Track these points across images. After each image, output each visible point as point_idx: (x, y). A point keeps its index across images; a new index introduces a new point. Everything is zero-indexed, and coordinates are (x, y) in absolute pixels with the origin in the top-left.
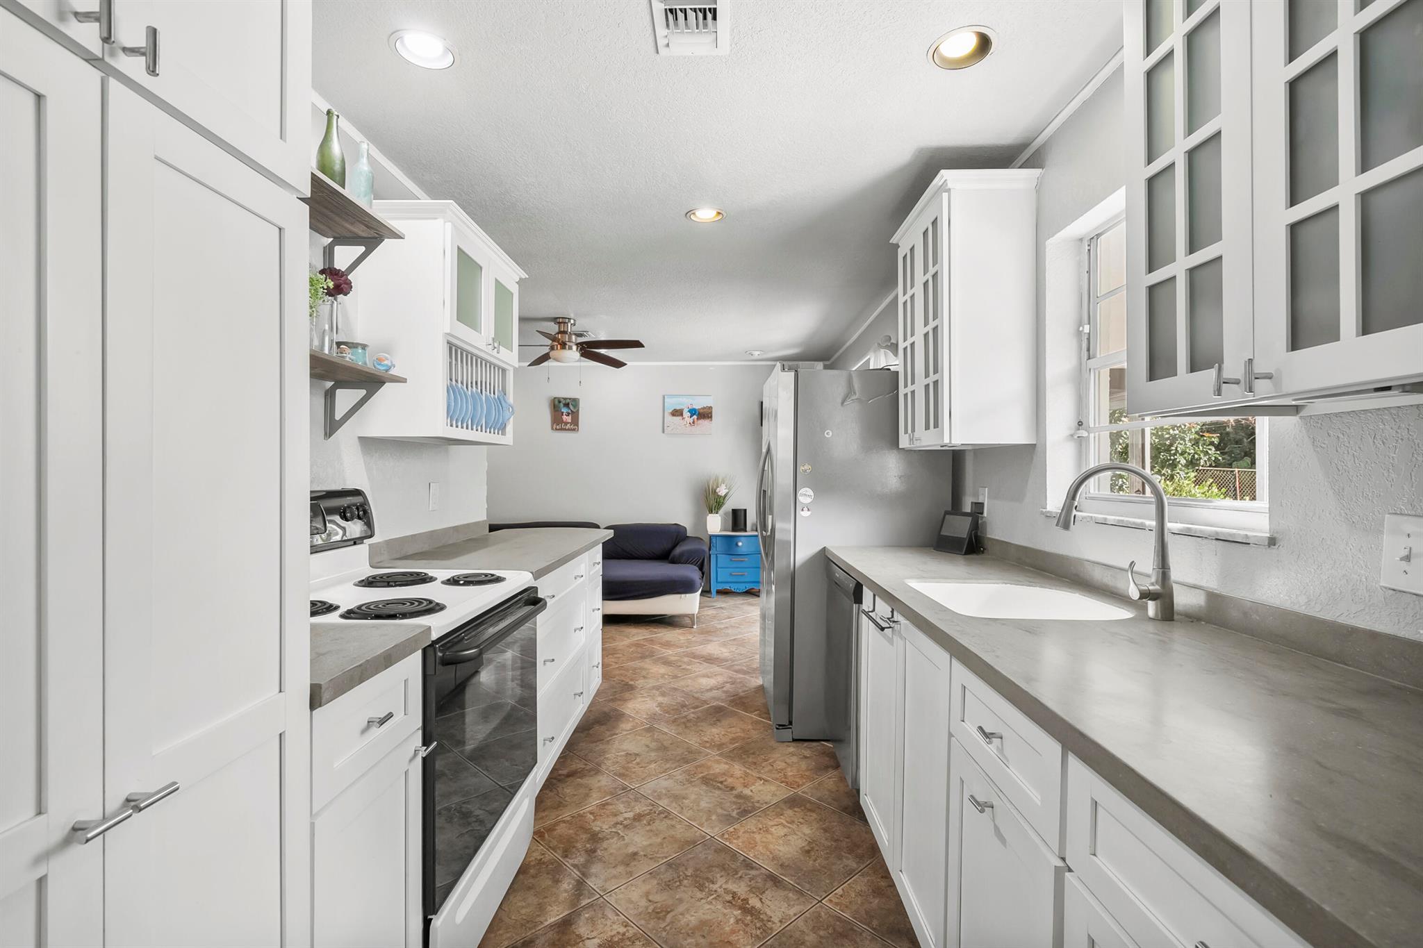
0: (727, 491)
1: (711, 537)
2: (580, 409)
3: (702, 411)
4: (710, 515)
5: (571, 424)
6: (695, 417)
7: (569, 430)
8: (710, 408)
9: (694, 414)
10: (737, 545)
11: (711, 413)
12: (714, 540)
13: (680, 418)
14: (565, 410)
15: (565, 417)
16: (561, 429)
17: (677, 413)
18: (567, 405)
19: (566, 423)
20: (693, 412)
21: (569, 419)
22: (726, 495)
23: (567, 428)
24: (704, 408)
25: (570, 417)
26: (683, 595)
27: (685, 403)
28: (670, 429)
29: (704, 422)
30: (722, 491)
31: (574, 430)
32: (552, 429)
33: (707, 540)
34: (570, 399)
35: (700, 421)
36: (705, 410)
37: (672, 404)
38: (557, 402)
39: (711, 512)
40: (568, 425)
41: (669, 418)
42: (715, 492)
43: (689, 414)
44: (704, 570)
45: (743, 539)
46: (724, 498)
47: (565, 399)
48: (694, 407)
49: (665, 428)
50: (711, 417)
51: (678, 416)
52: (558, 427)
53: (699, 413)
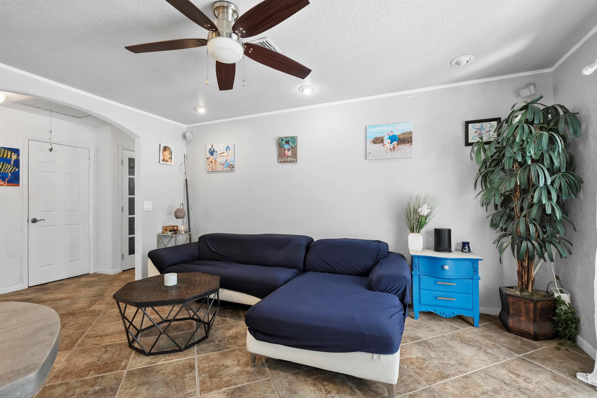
0: (429, 211)
1: (412, 257)
2: (298, 145)
3: (402, 137)
4: (411, 234)
5: (291, 157)
6: (395, 143)
7: (290, 162)
8: (411, 133)
9: (394, 140)
10: (443, 267)
11: (411, 138)
12: (416, 261)
13: (381, 144)
14: (286, 146)
15: (286, 152)
16: (285, 162)
17: (378, 140)
18: (287, 142)
19: (288, 157)
20: (392, 139)
21: (289, 153)
22: (427, 216)
23: (288, 160)
24: (404, 134)
25: (291, 151)
26: (376, 356)
27: (385, 132)
28: (371, 155)
29: (404, 147)
30: (424, 211)
31: (293, 162)
32: (278, 162)
33: (409, 259)
34: (290, 137)
35: (400, 146)
36: (405, 136)
37: (374, 133)
38: (280, 141)
39: (412, 231)
40: (289, 158)
41: (371, 147)
42: (416, 212)
43: (389, 141)
44: (406, 301)
45: (449, 262)
46: (426, 219)
47: (286, 138)
48: (394, 134)
49: (368, 155)
50: (411, 141)
51: (379, 143)
52: (282, 160)
53: (399, 139)
